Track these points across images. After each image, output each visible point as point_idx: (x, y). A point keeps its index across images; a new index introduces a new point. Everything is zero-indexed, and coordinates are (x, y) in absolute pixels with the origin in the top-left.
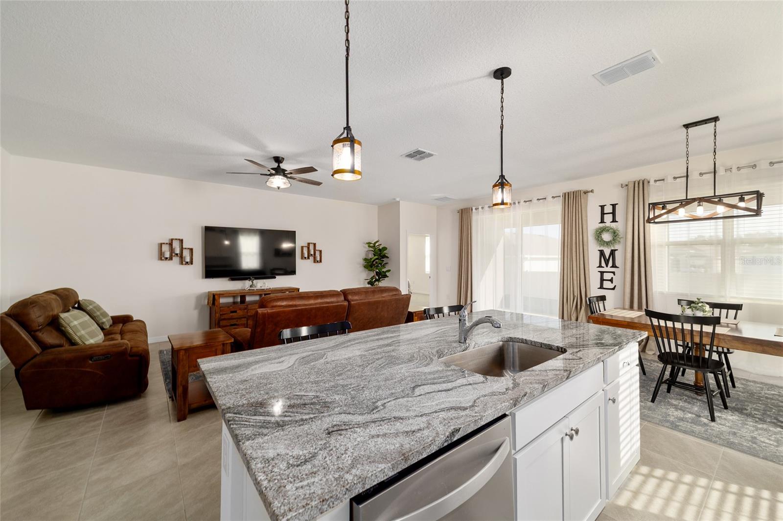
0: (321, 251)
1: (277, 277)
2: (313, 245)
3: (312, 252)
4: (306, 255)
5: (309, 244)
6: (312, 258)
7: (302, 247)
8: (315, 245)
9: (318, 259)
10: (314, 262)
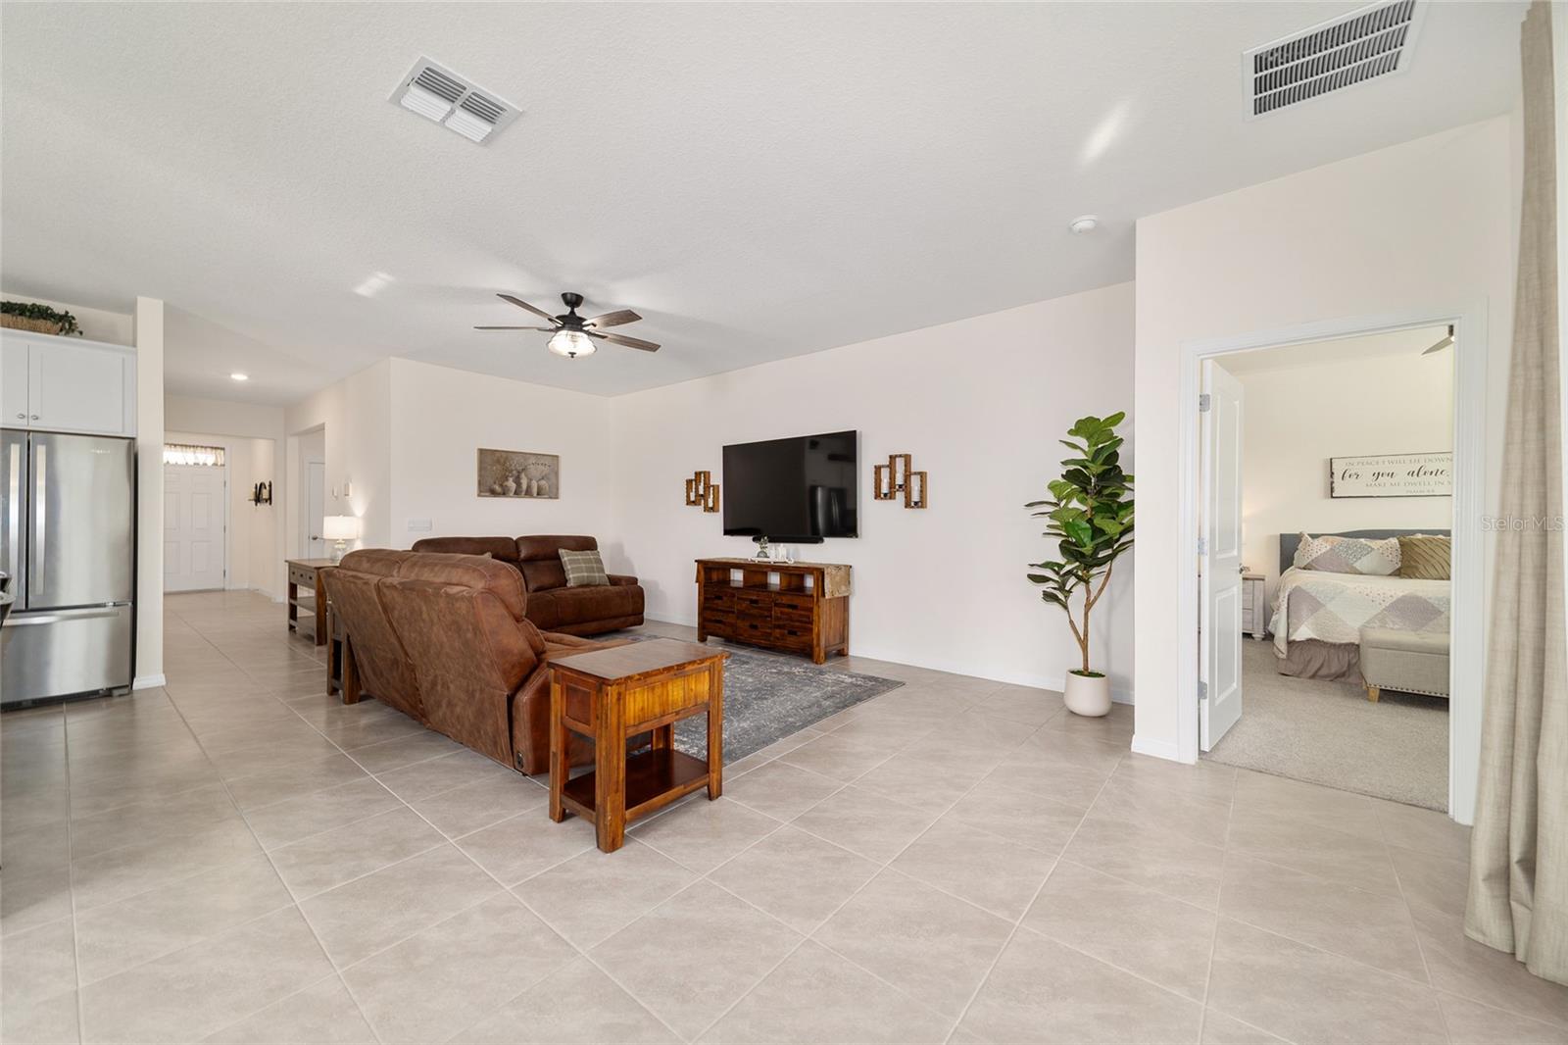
0: (922, 475)
1: (826, 539)
2: (903, 459)
3: (899, 480)
4: (885, 489)
5: (892, 458)
6: (900, 496)
7: (878, 469)
8: (907, 458)
9: (915, 497)
10: (908, 505)
